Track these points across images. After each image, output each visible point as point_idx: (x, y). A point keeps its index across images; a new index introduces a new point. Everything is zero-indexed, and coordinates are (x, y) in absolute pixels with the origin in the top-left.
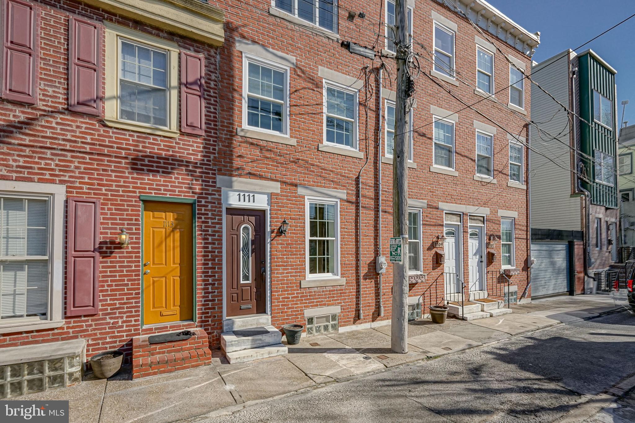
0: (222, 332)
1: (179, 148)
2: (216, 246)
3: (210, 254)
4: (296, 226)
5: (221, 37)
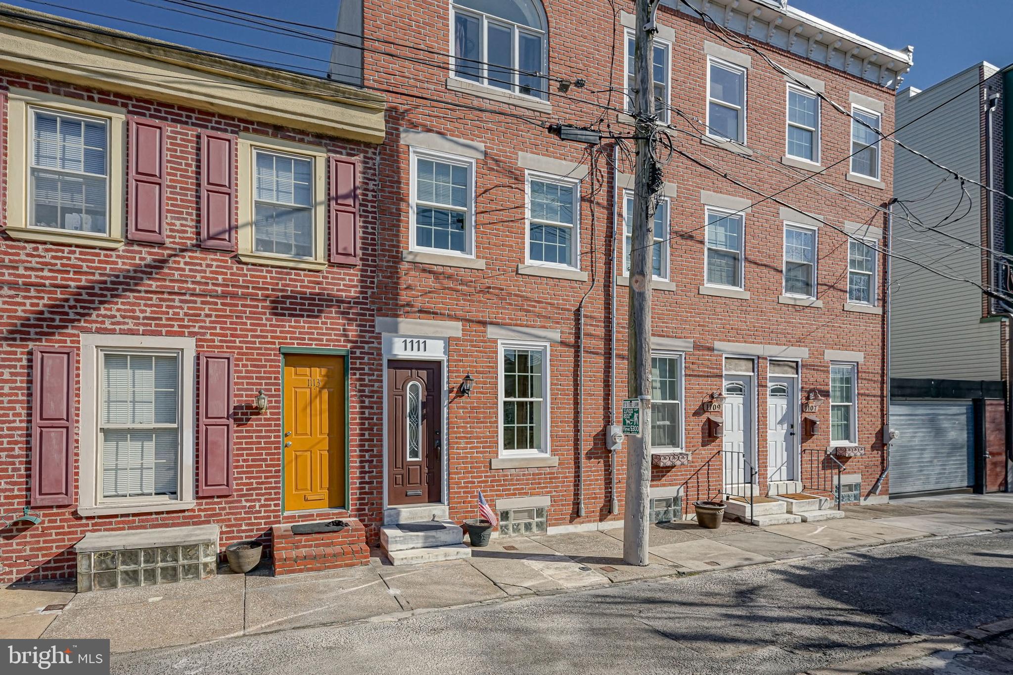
0: (383, 525)
1: (327, 283)
2: (375, 411)
3: (367, 422)
4: (485, 383)
5: (381, 131)
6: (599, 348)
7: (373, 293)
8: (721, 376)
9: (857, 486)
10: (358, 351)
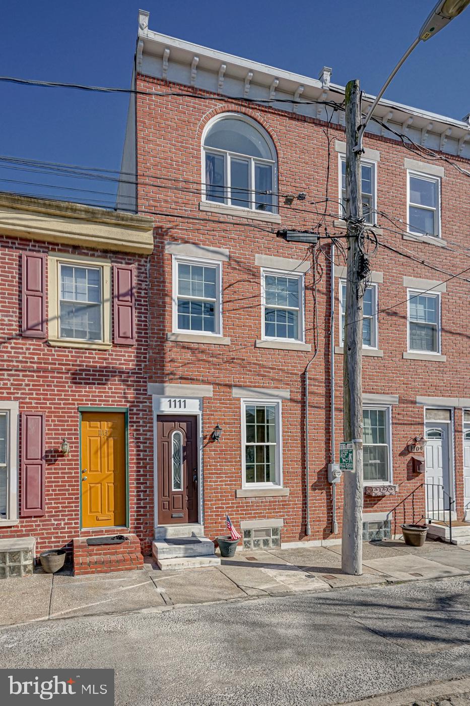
0: (154, 539)
1: (112, 359)
2: (147, 453)
3: (141, 462)
5: (150, 244)
6: (321, 403)
7: (146, 365)
8: (423, 424)
10: (135, 409)
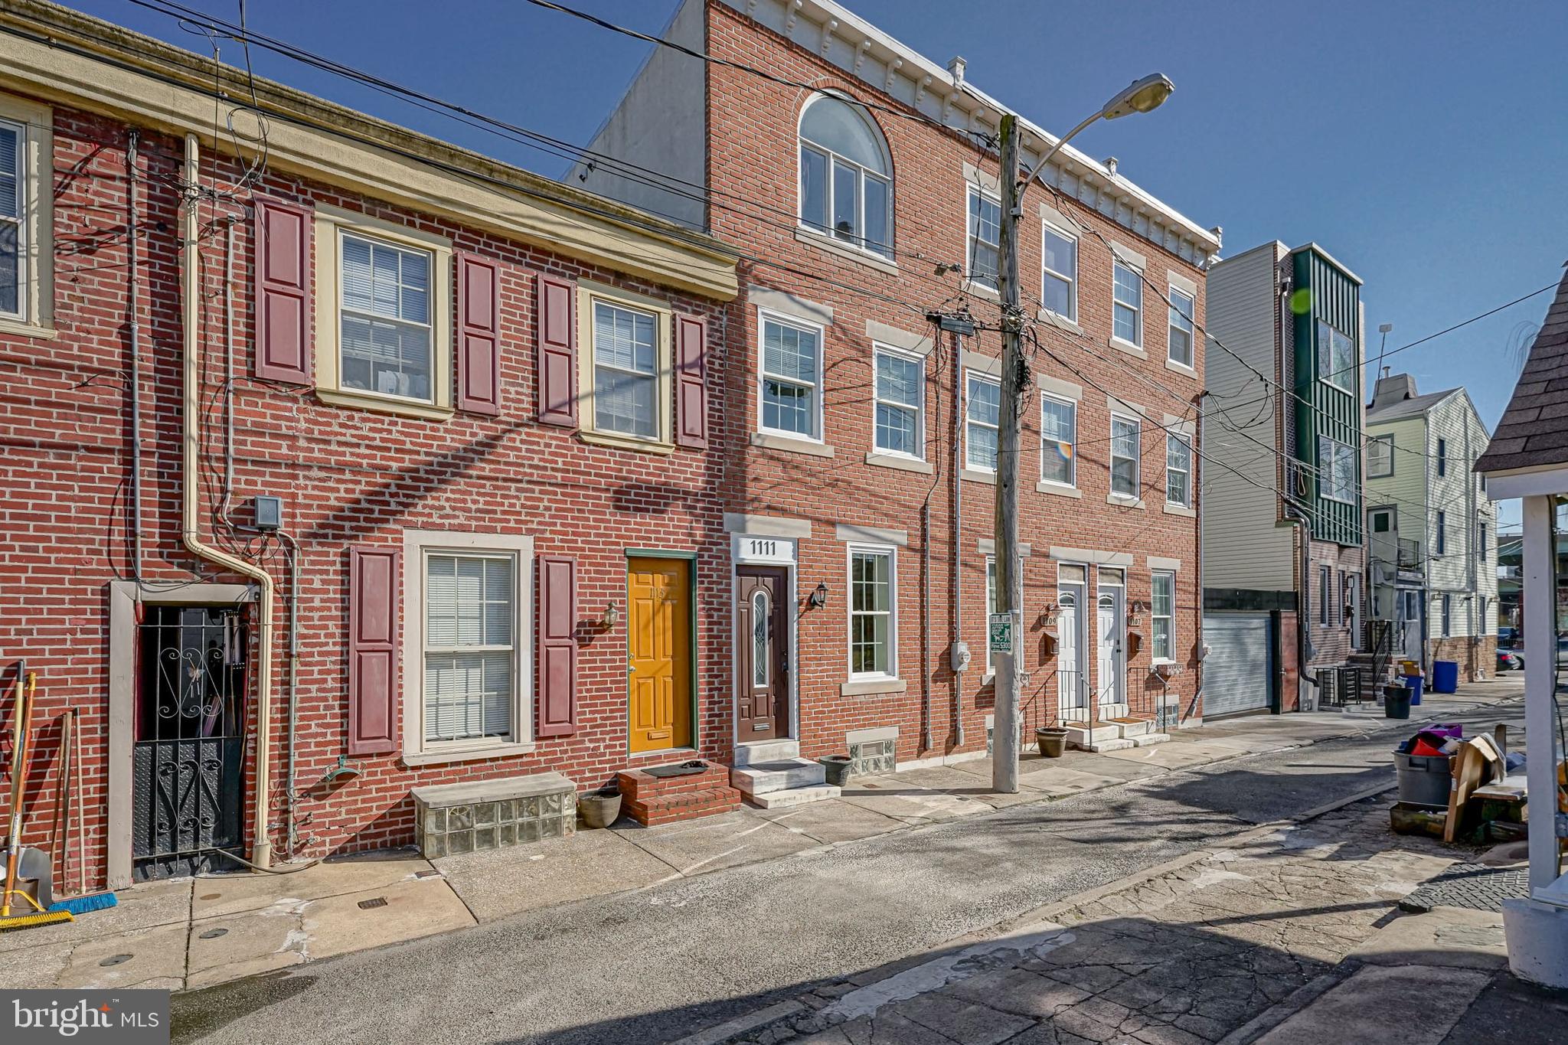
0: (733, 766)
1: (674, 471)
4: (835, 593)
5: (733, 288)
6: (944, 553)
7: (721, 483)
8: (1056, 585)
9: (1176, 708)
10: (706, 554)
